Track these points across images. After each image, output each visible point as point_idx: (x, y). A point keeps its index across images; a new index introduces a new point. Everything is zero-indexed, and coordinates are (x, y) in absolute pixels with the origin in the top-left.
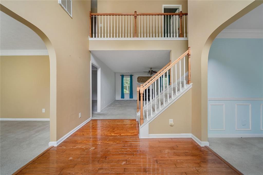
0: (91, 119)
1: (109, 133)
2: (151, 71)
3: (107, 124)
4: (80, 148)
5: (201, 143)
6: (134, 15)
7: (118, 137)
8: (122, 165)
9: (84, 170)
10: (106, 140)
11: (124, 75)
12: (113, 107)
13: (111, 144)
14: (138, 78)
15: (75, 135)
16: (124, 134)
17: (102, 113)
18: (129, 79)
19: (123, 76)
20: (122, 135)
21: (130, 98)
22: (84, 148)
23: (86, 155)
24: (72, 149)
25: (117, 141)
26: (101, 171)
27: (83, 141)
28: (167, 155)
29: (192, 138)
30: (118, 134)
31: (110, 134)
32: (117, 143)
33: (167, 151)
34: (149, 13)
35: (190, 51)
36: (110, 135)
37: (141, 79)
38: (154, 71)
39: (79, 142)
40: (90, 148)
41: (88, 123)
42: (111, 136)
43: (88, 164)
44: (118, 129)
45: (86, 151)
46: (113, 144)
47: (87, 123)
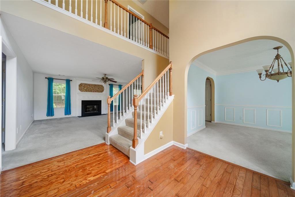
1: (82, 179)
2: (105, 78)
3: (59, 166)
5: (184, 147)
7: (105, 177)
11: (53, 79)
13: (106, 194)
14: (81, 85)
16: (109, 169)
18: (64, 85)
19: (50, 80)
20: (107, 171)
21: (66, 114)
25: (111, 185)
28: (177, 169)
29: (174, 144)
30: (100, 173)
31: (85, 180)
32: (115, 188)
33: (172, 165)
34: (124, 7)
35: (172, 65)
36: (88, 181)
37: (85, 87)
38: (109, 78)
42: (91, 182)
44: (92, 167)
46: (108, 193)
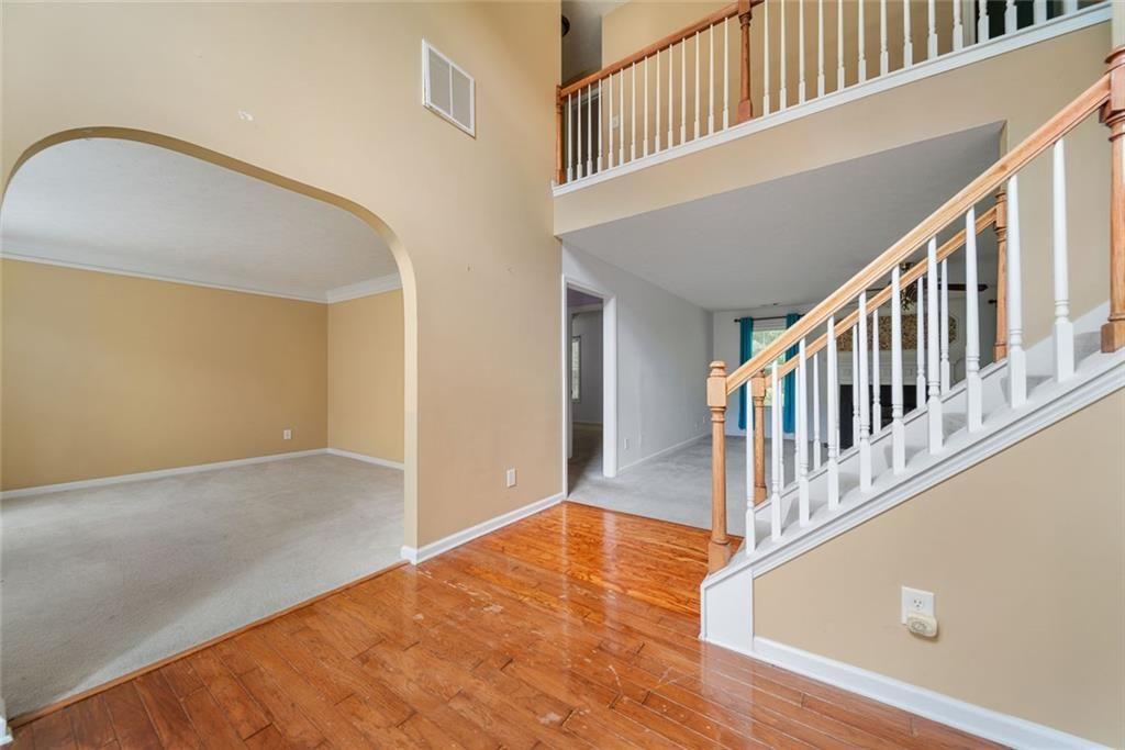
0: (565, 498)
1: (587, 569)
4: (462, 592)
6: (736, 13)
8: (538, 723)
9: (421, 675)
10: (557, 596)
12: (678, 463)
13: (564, 617)
15: (481, 544)
16: (642, 591)
17: (618, 481)
19: (746, 325)
22: (474, 597)
23: (461, 623)
24: (444, 587)
25: (592, 615)
26: (458, 705)
27: (487, 572)
30: (618, 584)
31: (589, 574)
32: (586, 624)
39: (476, 571)
40: (488, 605)
41: (544, 511)
42: (587, 584)
43: (442, 659)
44: (629, 565)
45: (472, 609)
46: (568, 618)
47: (540, 512)
